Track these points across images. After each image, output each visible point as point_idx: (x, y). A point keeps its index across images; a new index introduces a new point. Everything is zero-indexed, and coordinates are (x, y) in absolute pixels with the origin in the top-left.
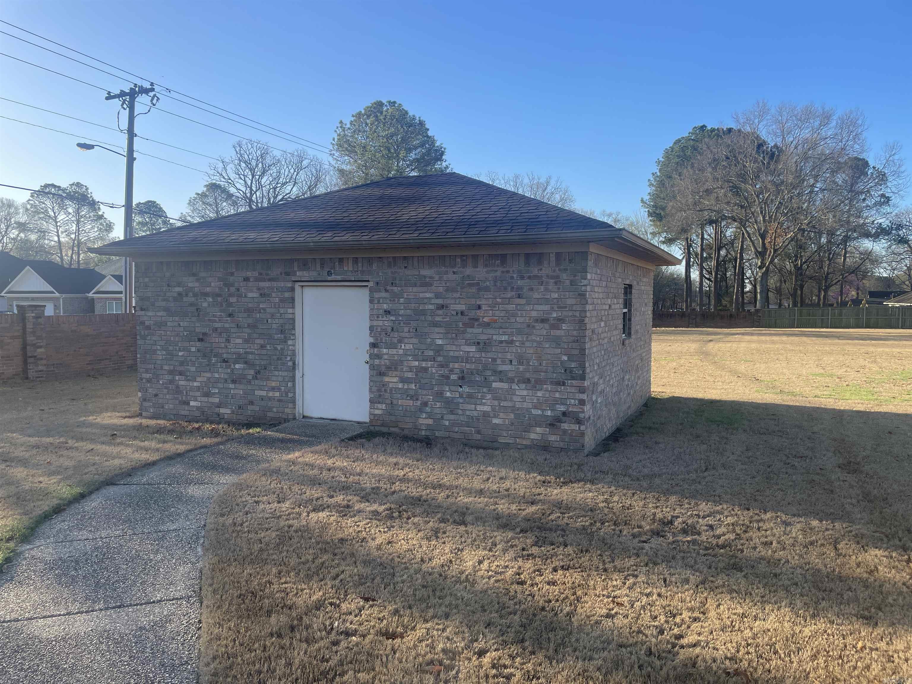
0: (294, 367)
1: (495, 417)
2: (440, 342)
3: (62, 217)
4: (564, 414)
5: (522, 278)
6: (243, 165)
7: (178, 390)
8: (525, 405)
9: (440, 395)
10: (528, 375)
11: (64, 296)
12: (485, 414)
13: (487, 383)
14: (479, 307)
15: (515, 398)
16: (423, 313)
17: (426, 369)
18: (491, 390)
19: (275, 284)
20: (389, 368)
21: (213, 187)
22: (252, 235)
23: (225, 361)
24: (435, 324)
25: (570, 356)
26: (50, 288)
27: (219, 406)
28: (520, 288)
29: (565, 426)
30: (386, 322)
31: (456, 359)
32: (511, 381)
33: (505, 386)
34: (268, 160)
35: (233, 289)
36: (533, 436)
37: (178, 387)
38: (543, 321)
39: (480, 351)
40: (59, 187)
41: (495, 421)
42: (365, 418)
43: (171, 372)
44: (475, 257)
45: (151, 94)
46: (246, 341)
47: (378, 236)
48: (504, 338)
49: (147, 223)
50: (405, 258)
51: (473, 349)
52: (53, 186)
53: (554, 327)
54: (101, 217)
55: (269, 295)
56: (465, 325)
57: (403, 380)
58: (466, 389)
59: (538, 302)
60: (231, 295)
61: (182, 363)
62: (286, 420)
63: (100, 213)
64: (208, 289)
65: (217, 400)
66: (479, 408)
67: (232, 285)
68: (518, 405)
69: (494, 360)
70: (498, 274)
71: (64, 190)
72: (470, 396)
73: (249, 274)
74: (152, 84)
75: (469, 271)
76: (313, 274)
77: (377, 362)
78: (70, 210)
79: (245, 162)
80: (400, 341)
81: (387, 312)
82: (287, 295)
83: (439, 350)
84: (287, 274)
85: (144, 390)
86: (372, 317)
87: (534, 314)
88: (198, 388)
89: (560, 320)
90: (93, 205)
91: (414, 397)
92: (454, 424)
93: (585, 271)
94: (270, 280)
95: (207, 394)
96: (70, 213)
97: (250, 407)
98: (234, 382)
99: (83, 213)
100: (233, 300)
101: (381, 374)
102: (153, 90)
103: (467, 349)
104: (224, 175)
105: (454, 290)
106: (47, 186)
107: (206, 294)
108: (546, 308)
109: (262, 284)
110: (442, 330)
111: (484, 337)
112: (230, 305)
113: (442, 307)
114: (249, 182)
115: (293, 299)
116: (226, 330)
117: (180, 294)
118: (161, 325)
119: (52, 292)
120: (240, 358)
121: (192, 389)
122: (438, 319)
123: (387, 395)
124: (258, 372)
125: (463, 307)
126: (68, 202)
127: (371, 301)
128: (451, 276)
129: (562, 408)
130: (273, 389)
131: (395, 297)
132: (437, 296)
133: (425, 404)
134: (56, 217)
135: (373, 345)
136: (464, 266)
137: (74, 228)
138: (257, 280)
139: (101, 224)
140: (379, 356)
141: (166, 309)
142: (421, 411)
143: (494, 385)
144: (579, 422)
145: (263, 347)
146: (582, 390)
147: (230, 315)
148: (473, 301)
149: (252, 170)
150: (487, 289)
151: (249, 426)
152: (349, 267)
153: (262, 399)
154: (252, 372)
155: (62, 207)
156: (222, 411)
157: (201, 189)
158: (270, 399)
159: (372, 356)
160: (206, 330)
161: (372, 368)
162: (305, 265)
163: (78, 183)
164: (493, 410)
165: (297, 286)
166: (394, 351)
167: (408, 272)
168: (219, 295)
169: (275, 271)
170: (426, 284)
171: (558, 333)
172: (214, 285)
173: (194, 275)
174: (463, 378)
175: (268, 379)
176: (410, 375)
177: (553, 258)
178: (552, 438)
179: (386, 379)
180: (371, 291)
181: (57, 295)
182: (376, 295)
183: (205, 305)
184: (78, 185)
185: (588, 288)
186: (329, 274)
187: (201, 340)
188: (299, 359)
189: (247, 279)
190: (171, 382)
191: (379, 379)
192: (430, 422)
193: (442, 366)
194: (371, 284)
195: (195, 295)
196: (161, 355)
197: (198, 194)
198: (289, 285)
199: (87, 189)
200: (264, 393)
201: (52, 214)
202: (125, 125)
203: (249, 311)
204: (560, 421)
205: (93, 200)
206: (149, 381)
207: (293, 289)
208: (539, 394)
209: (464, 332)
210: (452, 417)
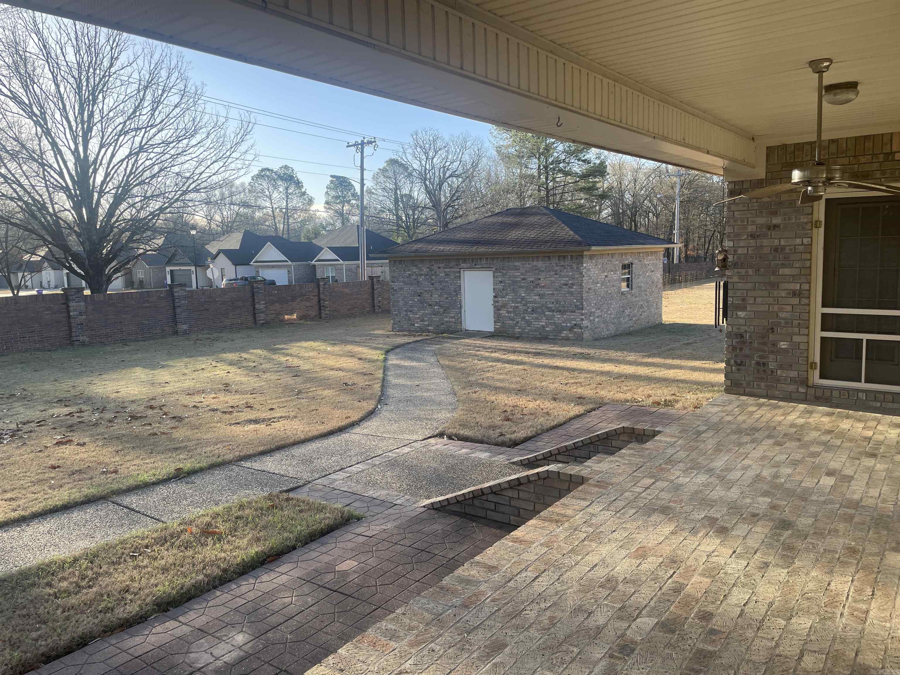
0: (461, 308)
1: (548, 327)
2: (523, 295)
3: (275, 195)
4: (575, 325)
5: (557, 266)
6: (419, 149)
7: (409, 319)
8: (559, 322)
9: (523, 318)
10: (560, 309)
11: (294, 263)
12: (543, 326)
13: (544, 313)
14: (540, 279)
15: (555, 319)
16: (516, 282)
17: (518, 307)
18: (545, 315)
19: (452, 270)
20: (502, 307)
21: (393, 162)
22: (441, 248)
23: (430, 305)
24: (522, 287)
25: (577, 300)
26: (284, 258)
27: (428, 325)
28: (556, 271)
29: (575, 330)
30: (500, 286)
31: (530, 302)
32: (553, 311)
33: (551, 313)
34: (439, 144)
35: (433, 272)
36: (563, 335)
37: (409, 317)
38: (566, 285)
39: (540, 298)
40: (272, 170)
41: (547, 329)
42: (492, 330)
43: (406, 311)
44: (538, 257)
45: (374, 144)
46: (440, 296)
47: (496, 249)
48: (550, 292)
49: (340, 196)
50: (508, 258)
51: (537, 297)
52: (268, 169)
53: (570, 287)
54: (304, 194)
55: (449, 275)
56: (534, 287)
57: (508, 312)
58: (534, 315)
59: (564, 276)
60: (432, 275)
61: (411, 307)
62: (458, 332)
63: (303, 190)
64: (422, 272)
65: (427, 323)
66: (540, 323)
67: (433, 270)
68: (556, 322)
69: (546, 302)
70: (547, 264)
71: (276, 173)
72: (536, 318)
73: (440, 265)
74: (375, 138)
75: (535, 263)
76: (468, 265)
77: (497, 304)
78: (281, 189)
79: (421, 147)
80: (507, 295)
81: (501, 282)
82: (457, 274)
83: (523, 298)
84: (457, 265)
85: (394, 319)
86: (495, 284)
87: (562, 282)
88: (419, 318)
89: (573, 284)
90: (298, 184)
91: (513, 320)
92: (530, 331)
93: (582, 263)
94: (450, 268)
95: (423, 321)
96: (281, 192)
97: (442, 326)
98: (434, 315)
99: (291, 191)
100: (433, 277)
101: (499, 310)
102: (375, 142)
103: (535, 297)
104: (404, 158)
105: (529, 272)
106: (263, 170)
107: (421, 275)
108: (567, 279)
109: (446, 270)
110: (524, 290)
111: (542, 292)
112: (432, 280)
113: (524, 279)
114: (424, 163)
115: (460, 276)
116: (431, 291)
117: (410, 275)
118: (401, 289)
119: (286, 261)
120: (437, 304)
121: (416, 318)
122: (522, 284)
123: (501, 319)
124: (445, 310)
125: (533, 279)
126: (280, 183)
127: (494, 277)
128: (527, 265)
129: (574, 322)
130: (452, 317)
131: (504, 275)
132: (522, 274)
133: (518, 322)
134: (270, 196)
135: (495, 297)
136: (533, 261)
137: (285, 204)
138: (444, 268)
139: (305, 199)
140: (497, 302)
141: (403, 282)
142: (516, 326)
143: (547, 313)
144: (581, 328)
145: (447, 298)
146: (582, 314)
147: (432, 284)
148: (537, 277)
149: (426, 153)
150: (543, 271)
151: (442, 333)
152: (484, 262)
153: (447, 322)
154: (442, 310)
155: (276, 187)
156: (430, 328)
157: (383, 165)
158: (450, 322)
159: (495, 302)
160: (422, 291)
161: (495, 307)
162: (465, 261)
163: (286, 166)
164: (546, 324)
165: (462, 270)
166: (504, 299)
167: (509, 264)
168: (427, 275)
169: (452, 264)
170: (517, 269)
171: (573, 290)
172: (425, 270)
173: (416, 266)
174: (533, 311)
175: (449, 313)
176: (511, 310)
177: (569, 257)
178: (570, 335)
179: (501, 312)
180: (494, 272)
181: (290, 263)
182: (496, 274)
183: (421, 279)
184: (286, 167)
185: (584, 270)
186: (475, 265)
187: (419, 296)
188: (463, 304)
189: (439, 268)
190: (406, 315)
191: (497, 312)
192: (520, 330)
193: (524, 305)
194: (494, 269)
195: (416, 275)
196: (401, 303)
197: (380, 170)
198: (458, 270)
199: (293, 170)
200: (447, 319)
201: (267, 193)
202: (358, 163)
203: (440, 282)
204: (573, 328)
205: (298, 180)
206: (396, 315)
207: (460, 272)
208: (565, 317)
209: (534, 290)
210: (529, 328)
